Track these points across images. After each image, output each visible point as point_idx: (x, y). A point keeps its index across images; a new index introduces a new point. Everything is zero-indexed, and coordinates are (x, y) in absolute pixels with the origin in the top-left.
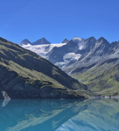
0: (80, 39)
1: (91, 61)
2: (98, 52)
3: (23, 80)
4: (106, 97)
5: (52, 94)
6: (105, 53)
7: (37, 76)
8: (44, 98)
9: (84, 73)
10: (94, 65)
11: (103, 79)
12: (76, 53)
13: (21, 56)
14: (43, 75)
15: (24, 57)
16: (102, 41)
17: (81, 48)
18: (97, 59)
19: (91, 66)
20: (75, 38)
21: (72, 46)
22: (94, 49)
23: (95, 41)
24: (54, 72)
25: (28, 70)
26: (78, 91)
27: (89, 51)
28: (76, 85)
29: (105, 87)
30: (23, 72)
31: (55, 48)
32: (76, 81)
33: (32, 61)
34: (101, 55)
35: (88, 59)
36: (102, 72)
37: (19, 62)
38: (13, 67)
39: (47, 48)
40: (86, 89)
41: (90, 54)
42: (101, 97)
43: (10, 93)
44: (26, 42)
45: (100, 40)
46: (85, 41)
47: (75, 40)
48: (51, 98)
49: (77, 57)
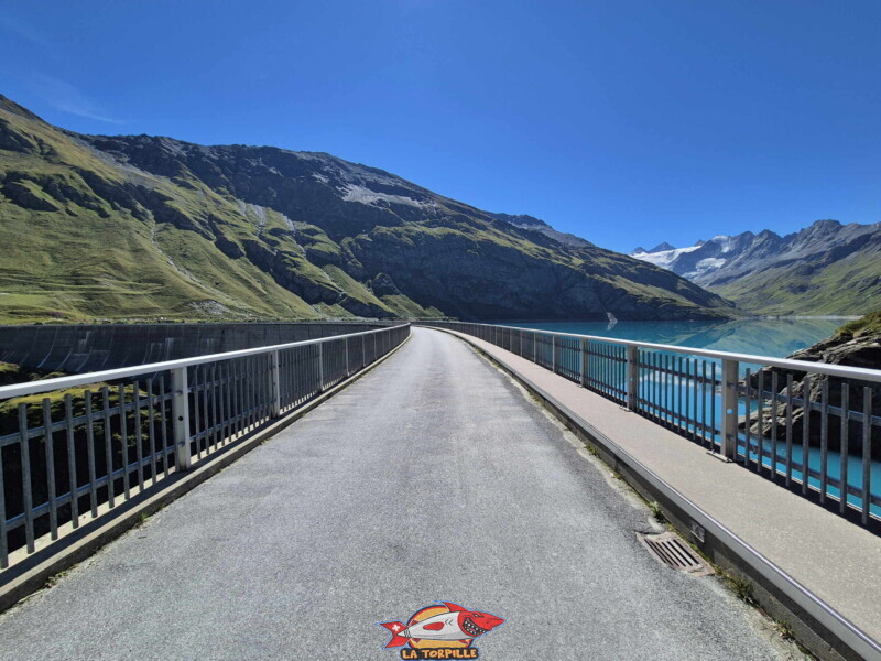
0: (723, 237)
1: (743, 268)
2: (756, 253)
3: (634, 299)
4: (770, 318)
5: (676, 314)
6: (770, 253)
7: (654, 292)
8: (664, 320)
9: (729, 286)
10: (748, 272)
11: (765, 291)
12: (718, 258)
13: (632, 270)
14: (663, 290)
15: (636, 269)
16: (765, 236)
17: (726, 250)
18: (755, 263)
19: (743, 274)
20: (717, 237)
21: (711, 248)
22: (749, 250)
23: (752, 237)
24: (680, 286)
25: (642, 286)
26: (718, 310)
27: (740, 253)
28: (716, 302)
29: (768, 304)
30: (634, 288)
31: (683, 255)
32: (717, 296)
33: (648, 274)
34: (763, 257)
35: (739, 265)
36: (764, 281)
37: (630, 276)
38: (622, 283)
39: (672, 254)
40: (734, 307)
41: (741, 257)
42: (761, 318)
43: (617, 314)
44: (639, 250)
45: (761, 235)
46: (734, 239)
47: (717, 240)
48: (674, 320)
49: (719, 263)
